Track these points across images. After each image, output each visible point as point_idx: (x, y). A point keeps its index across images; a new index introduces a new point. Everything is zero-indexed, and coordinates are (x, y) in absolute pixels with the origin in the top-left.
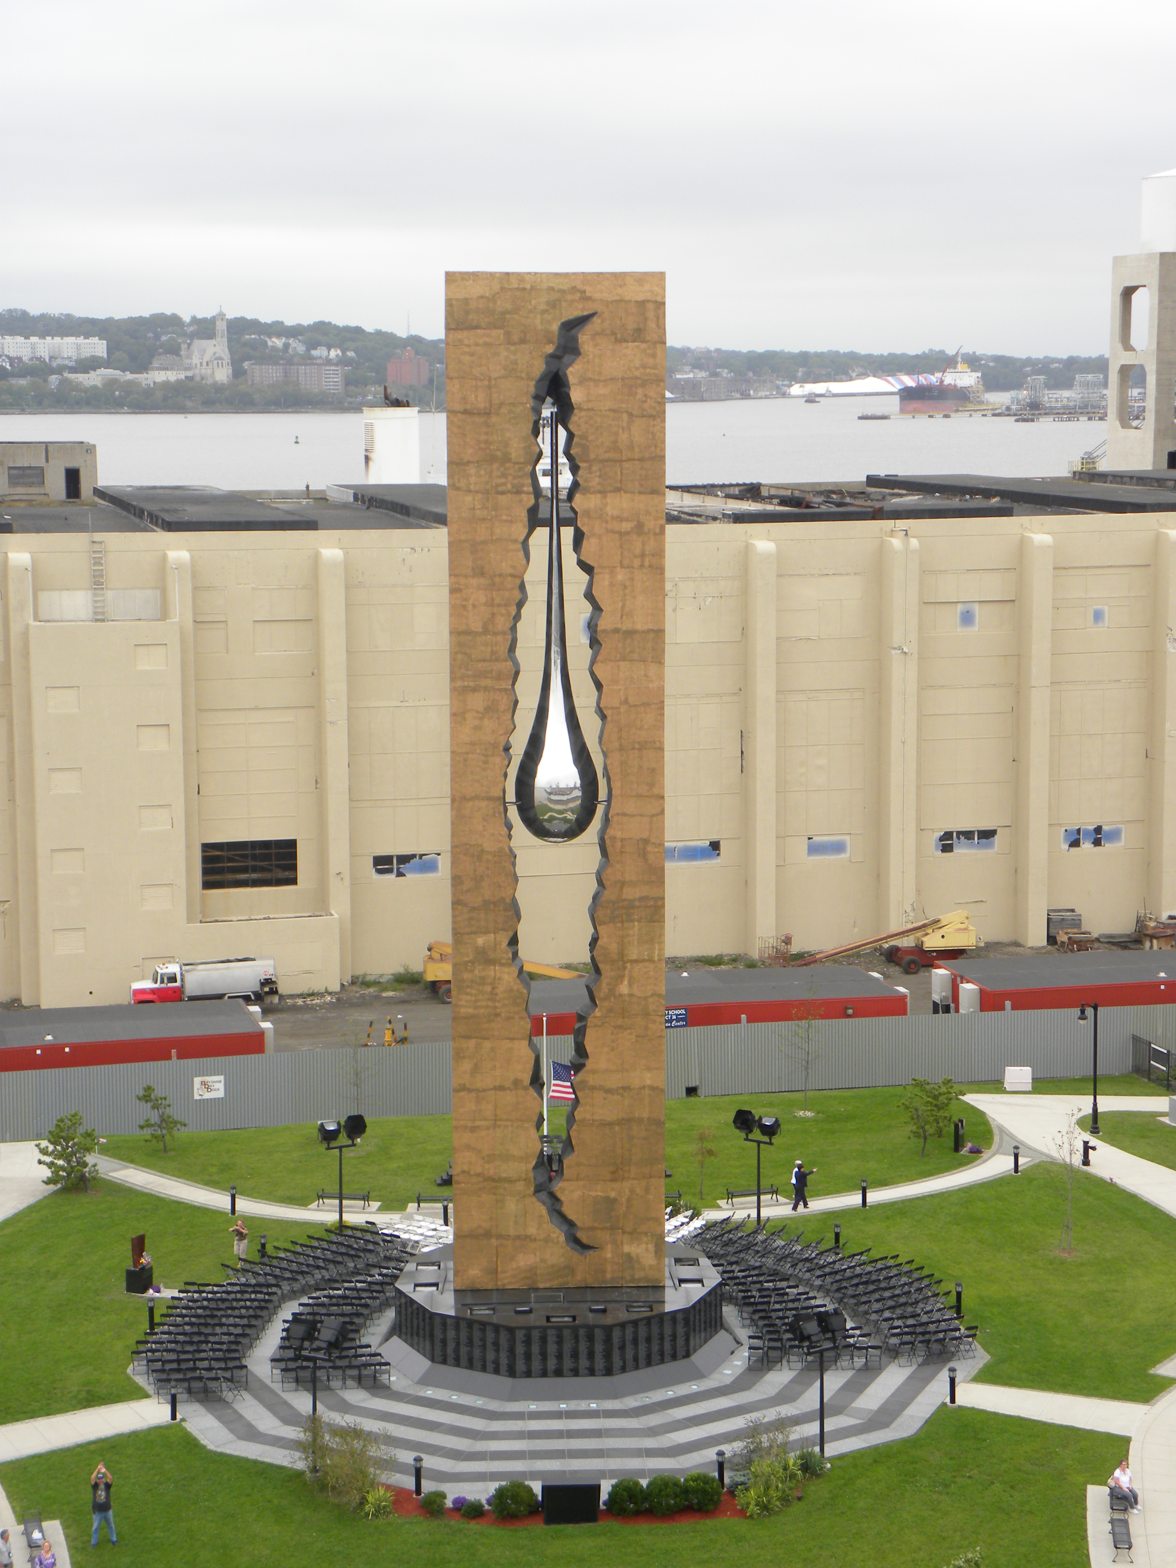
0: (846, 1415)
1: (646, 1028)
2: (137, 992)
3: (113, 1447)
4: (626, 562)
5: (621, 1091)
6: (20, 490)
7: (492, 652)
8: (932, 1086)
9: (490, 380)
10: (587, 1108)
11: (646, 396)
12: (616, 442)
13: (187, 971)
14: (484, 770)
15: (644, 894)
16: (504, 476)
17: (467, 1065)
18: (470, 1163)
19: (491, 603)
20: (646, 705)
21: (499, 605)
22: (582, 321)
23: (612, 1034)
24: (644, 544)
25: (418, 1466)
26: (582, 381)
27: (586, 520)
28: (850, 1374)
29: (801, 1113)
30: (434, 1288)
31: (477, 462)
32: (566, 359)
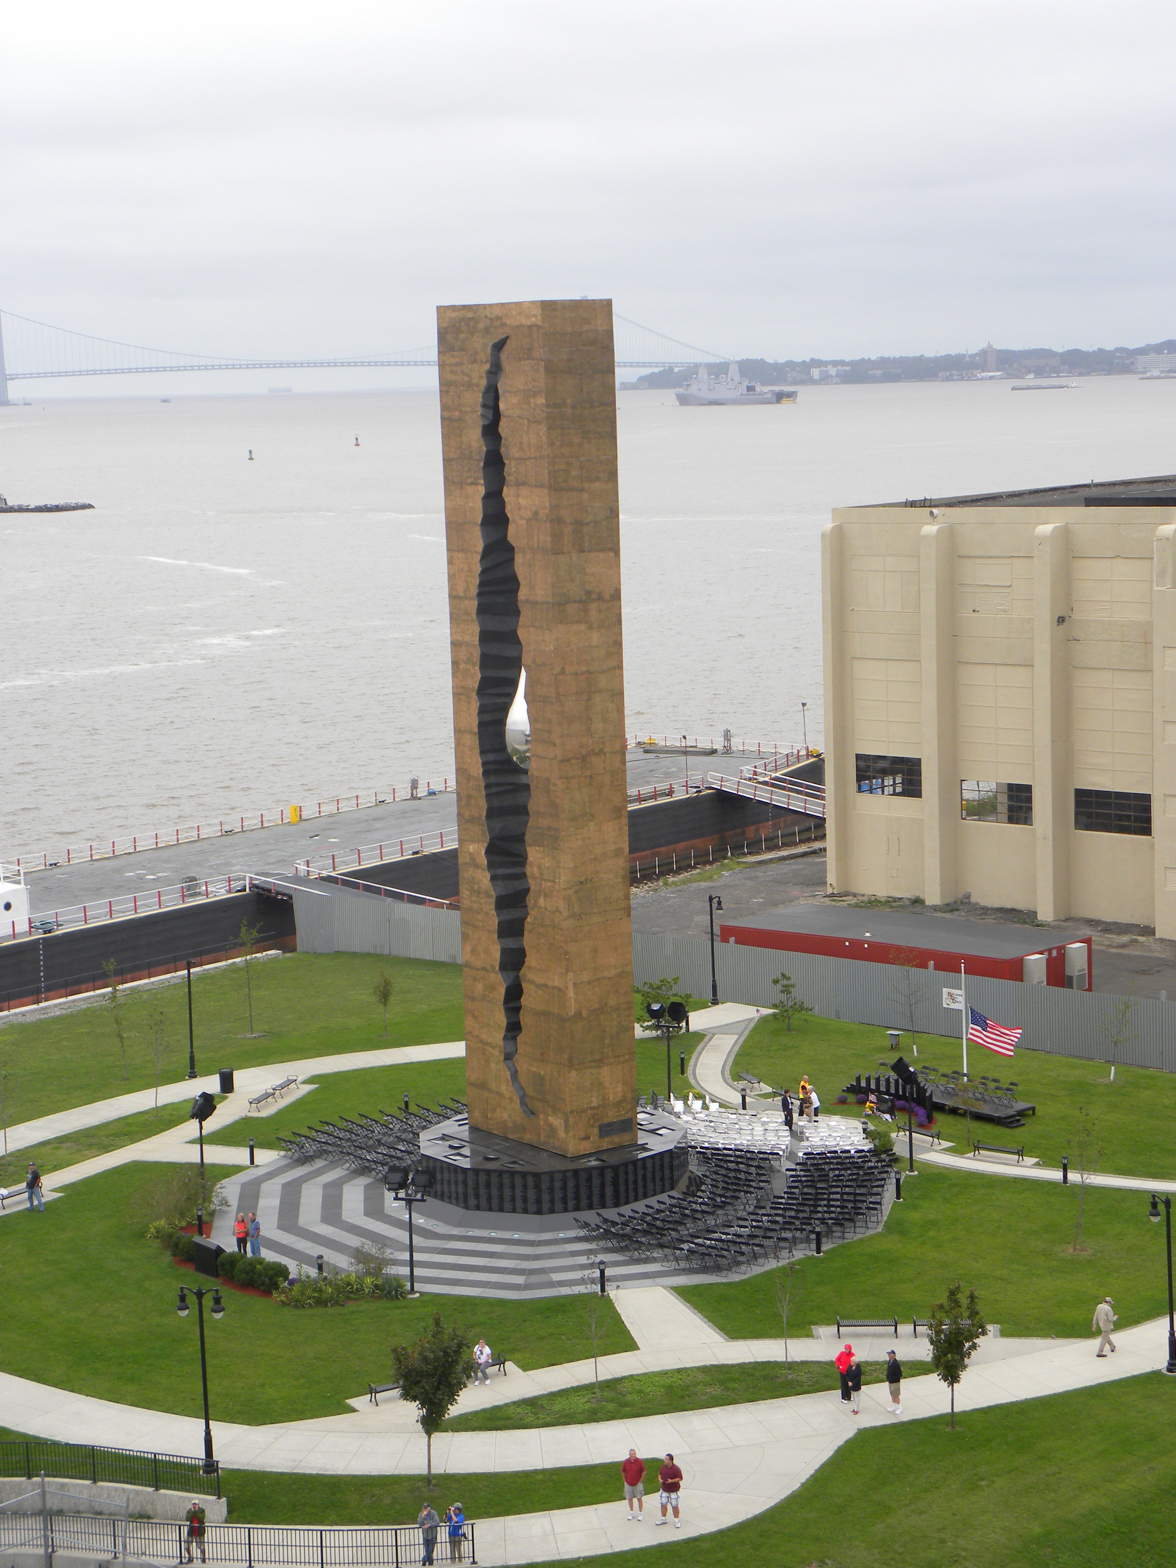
5: (543, 988)
10: (528, 996)
11: (536, 405)
12: (521, 443)
14: (468, 709)
17: (469, 947)
22: (502, 343)
23: (538, 938)
24: (539, 529)
26: (504, 393)
27: (509, 508)
31: (457, 459)
32: (497, 374)
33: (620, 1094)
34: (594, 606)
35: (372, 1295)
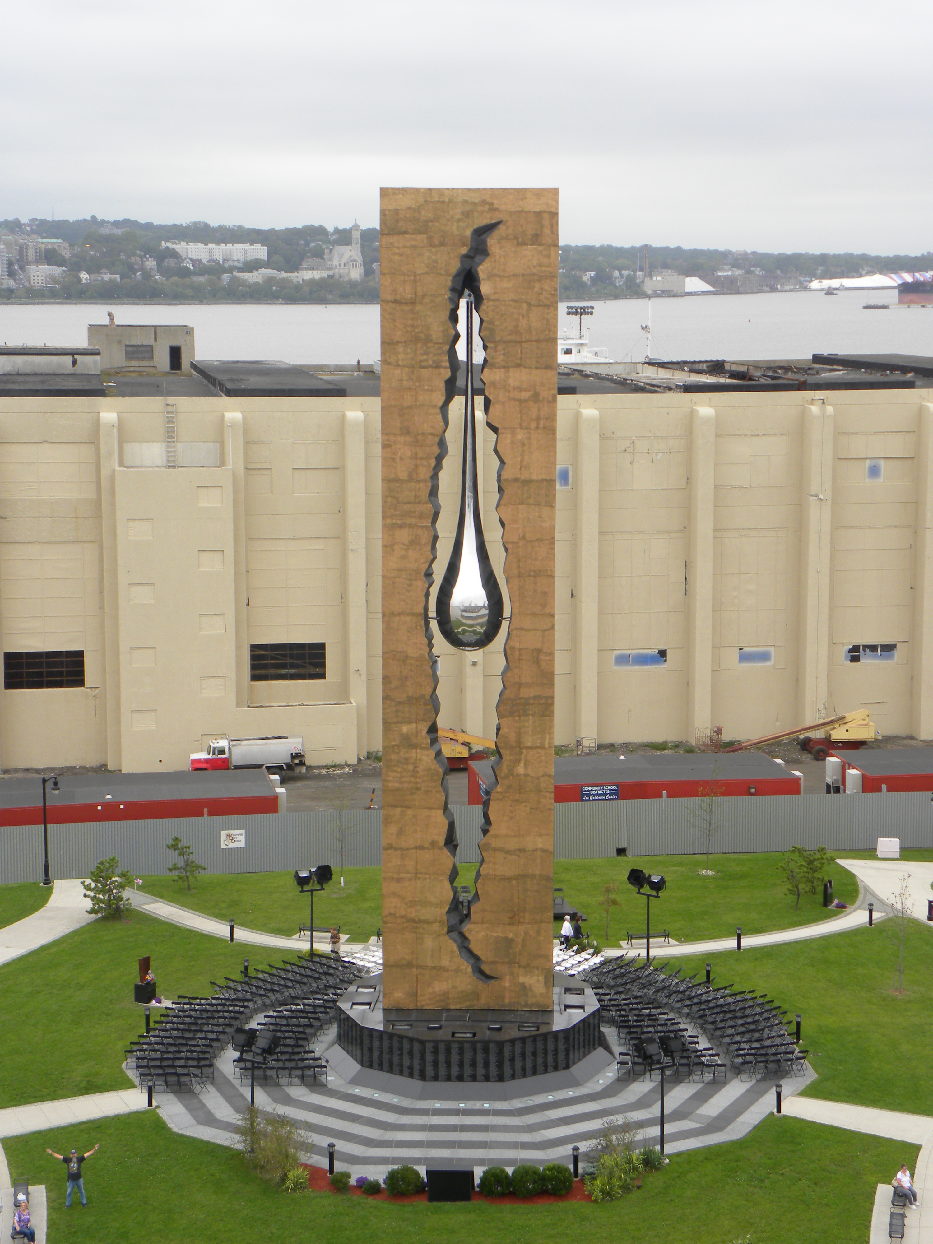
0: (690, 1120)
1: (539, 802)
2: (194, 761)
3: (98, 1127)
4: (525, 424)
5: (518, 852)
6: (134, 363)
7: (416, 497)
8: (808, 853)
9: (415, 276)
10: (491, 865)
11: (542, 289)
12: (517, 326)
13: (234, 746)
14: (409, 591)
15: (537, 694)
16: (426, 353)
17: (393, 829)
18: (396, 907)
19: (415, 457)
20: (540, 540)
21: (422, 458)
22: (490, 228)
23: (511, 806)
24: (539, 410)
25: (331, 1150)
26: (491, 276)
27: (492, 390)
28: (699, 1086)
29: (704, 872)
30: (368, 1007)
31: (405, 342)
32: (478, 259)
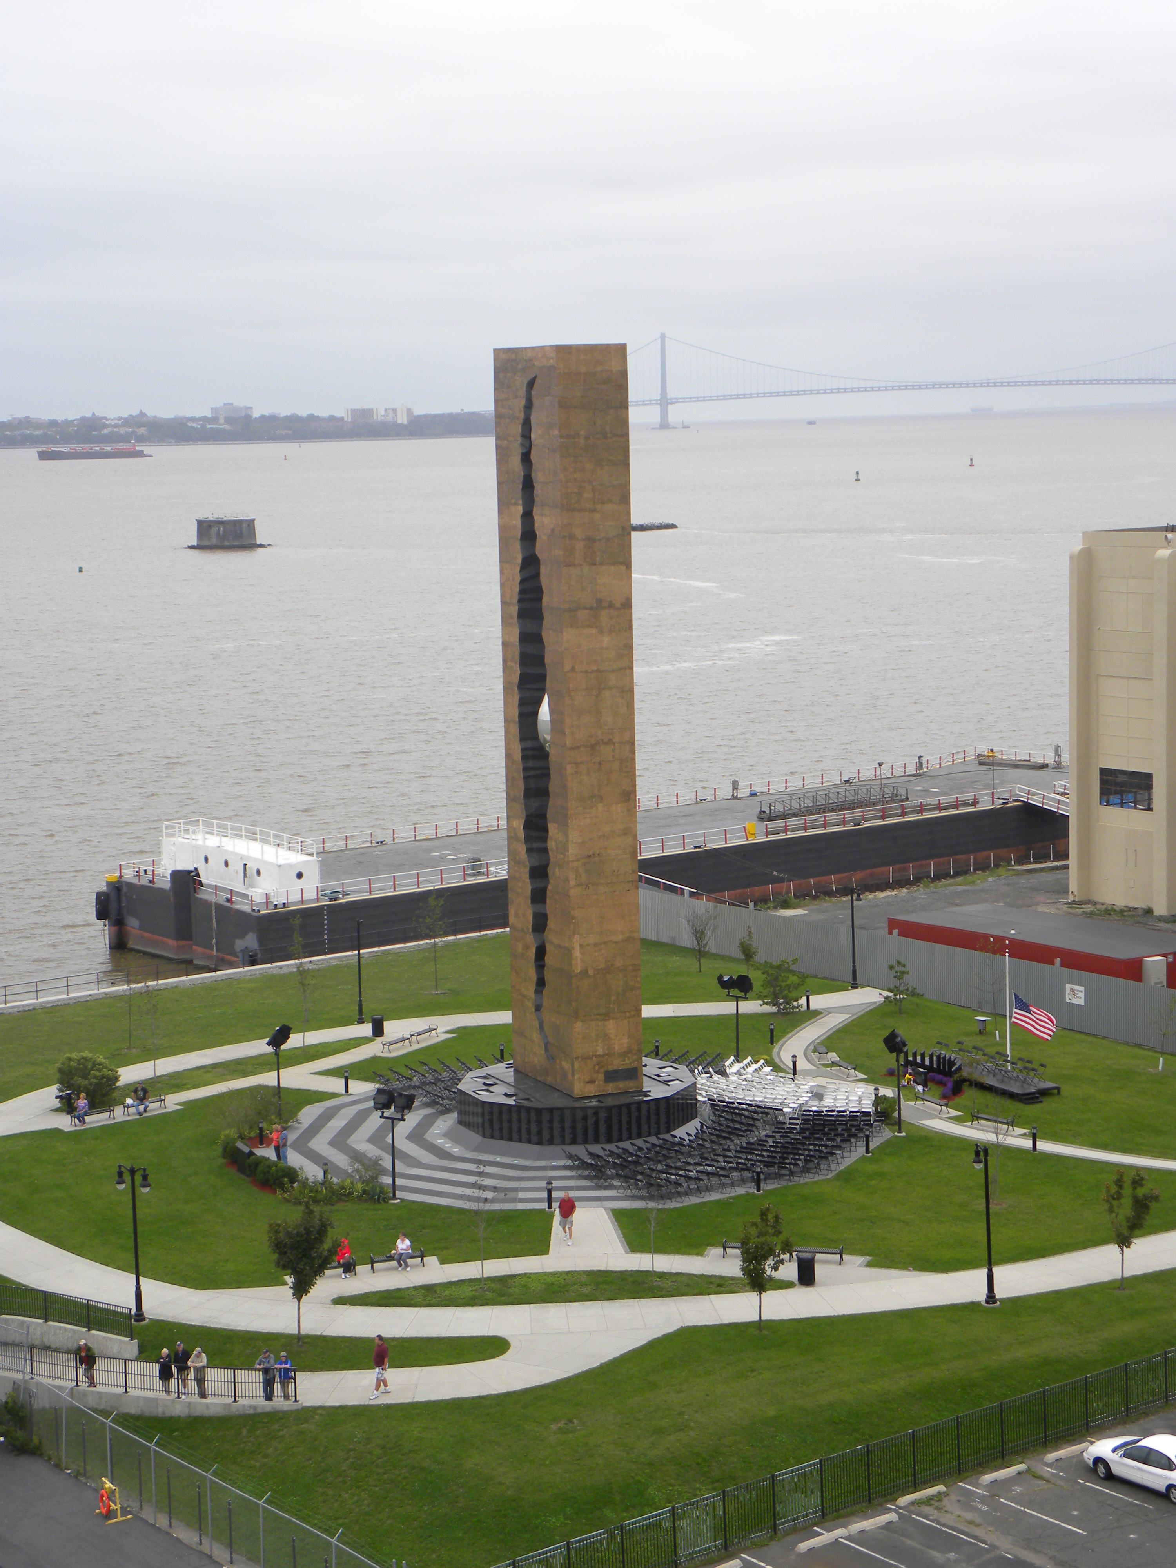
4: (550, 557)
10: (549, 955)
12: (544, 469)
15: (561, 804)
16: (513, 492)
20: (558, 663)
21: (515, 584)
22: (533, 381)
33: (626, 1046)
34: (604, 613)
35: (360, 1198)
